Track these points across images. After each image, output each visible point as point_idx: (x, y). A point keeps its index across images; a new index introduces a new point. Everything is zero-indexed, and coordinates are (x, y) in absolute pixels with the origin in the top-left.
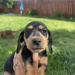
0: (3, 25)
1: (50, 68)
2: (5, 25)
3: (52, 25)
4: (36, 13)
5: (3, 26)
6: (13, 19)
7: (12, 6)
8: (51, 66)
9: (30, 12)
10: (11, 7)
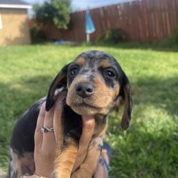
0: (50, 66)
1: (170, 169)
2: (53, 67)
3: (164, 65)
4: (124, 37)
5: (50, 70)
6: (70, 53)
7: (68, 25)
8: (171, 164)
9: (107, 36)
10: (66, 27)
